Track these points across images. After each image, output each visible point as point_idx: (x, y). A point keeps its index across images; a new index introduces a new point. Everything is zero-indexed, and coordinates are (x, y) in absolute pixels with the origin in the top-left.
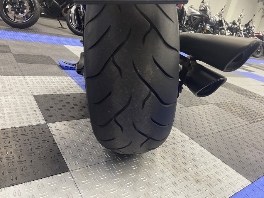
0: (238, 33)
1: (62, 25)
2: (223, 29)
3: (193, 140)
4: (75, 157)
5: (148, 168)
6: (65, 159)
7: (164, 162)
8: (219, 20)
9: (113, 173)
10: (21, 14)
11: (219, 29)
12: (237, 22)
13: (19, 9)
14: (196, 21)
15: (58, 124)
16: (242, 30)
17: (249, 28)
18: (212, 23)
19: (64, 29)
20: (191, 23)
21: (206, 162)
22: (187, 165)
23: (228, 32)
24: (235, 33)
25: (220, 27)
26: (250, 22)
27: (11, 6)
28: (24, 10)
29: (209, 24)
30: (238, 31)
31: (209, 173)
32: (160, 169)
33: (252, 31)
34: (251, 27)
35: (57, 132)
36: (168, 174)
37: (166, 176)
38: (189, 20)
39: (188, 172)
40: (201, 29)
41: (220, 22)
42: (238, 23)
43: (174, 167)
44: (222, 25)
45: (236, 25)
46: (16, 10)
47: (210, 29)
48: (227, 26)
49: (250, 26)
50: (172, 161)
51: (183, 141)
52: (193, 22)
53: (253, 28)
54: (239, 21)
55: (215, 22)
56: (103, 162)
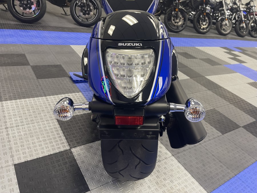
0: (238, 13)
1: (66, 12)
2: (223, 10)
3: (174, 156)
4: (92, 179)
5: (140, 185)
6: (86, 181)
7: (151, 179)
8: (219, 1)
9: (117, 190)
10: (29, 10)
11: (219, 10)
12: (238, 2)
13: (26, 5)
14: (196, 3)
15: (78, 148)
16: (242, 11)
17: (249, 7)
18: (213, 4)
19: (68, 16)
20: (192, 5)
21: (180, 177)
22: (166, 181)
23: (228, 12)
24: (234, 14)
25: (221, 8)
26: (251, 1)
27: (19, 2)
28: (31, 6)
29: (210, 4)
30: (238, 11)
31: (181, 186)
32: (147, 186)
33: (252, 10)
34: (252, 7)
35: (78, 156)
36: (152, 189)
37: (151, 191)
38: (189, 2)
39: (166, 187)
40: (201, 12)
41: (221, 3)
42: (238, 4)
43: (157, 183)
44: (223, 7)
45: (237, 5)
46: (24, 6)
47: (211, 10)
48: (227, 8)
49: (251, 5)
50: (156, 178)
51: (166, 158)
52: (194, 4)
53: (253, 8)
54: (240, 2)
55: (215, 3)
56: (110, 182)
